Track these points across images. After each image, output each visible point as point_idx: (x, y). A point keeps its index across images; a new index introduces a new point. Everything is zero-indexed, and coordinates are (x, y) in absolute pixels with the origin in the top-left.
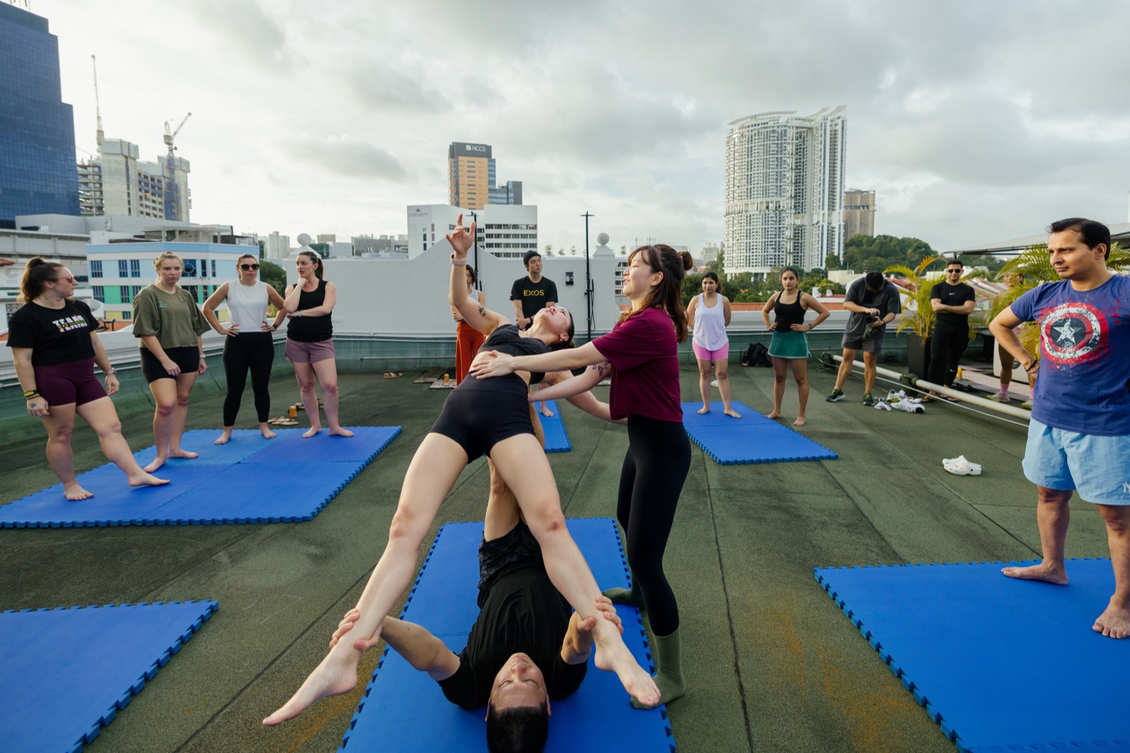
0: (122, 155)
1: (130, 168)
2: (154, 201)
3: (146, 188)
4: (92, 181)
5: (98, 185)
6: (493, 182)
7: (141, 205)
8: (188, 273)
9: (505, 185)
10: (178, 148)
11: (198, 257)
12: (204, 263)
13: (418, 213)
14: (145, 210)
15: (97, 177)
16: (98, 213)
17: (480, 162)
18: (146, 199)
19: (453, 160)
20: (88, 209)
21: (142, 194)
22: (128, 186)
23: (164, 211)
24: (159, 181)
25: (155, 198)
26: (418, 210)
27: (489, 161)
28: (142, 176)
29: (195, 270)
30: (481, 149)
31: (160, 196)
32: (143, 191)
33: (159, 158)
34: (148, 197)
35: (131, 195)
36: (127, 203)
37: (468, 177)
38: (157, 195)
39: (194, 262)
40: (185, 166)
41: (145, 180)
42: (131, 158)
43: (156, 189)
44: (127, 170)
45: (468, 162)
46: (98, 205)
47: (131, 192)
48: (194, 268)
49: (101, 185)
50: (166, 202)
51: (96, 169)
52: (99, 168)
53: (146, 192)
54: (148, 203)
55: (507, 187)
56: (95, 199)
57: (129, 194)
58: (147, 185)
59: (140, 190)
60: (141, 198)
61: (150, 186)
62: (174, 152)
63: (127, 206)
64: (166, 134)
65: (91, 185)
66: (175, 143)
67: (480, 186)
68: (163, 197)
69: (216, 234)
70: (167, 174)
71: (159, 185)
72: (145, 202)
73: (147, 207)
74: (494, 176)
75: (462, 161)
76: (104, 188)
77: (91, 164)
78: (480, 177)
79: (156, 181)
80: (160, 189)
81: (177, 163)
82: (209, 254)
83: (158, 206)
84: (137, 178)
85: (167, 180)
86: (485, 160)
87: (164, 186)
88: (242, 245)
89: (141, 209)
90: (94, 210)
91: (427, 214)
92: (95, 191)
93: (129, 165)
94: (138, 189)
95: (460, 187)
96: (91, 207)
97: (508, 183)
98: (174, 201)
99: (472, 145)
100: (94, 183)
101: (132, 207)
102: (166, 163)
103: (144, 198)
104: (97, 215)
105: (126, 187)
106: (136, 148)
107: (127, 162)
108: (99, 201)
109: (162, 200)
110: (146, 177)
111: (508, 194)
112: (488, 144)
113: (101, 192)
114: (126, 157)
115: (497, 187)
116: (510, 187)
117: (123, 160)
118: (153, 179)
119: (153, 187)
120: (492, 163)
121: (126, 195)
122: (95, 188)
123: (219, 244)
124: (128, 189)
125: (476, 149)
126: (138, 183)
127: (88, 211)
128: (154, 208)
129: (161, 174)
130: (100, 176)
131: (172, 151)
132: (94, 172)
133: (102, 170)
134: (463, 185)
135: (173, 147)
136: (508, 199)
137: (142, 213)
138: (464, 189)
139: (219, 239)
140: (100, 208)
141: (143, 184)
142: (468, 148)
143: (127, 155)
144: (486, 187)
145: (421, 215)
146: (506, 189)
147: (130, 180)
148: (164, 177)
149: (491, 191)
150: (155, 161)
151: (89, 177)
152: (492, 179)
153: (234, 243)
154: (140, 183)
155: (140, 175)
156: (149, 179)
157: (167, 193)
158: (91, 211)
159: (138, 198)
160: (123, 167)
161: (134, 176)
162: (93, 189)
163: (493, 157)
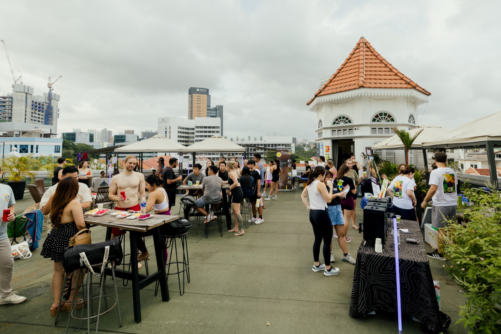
0: (25, 93)
1: (28, 99)
2: (39, 115)
3: (36, 108)
4: (8, 104)
5: (10, 107)
6: (209, 106)
7: (32, 116)
8: (24, 151)
9: (215, 107)
10: (54, 90)
11: (29, 144)
12: (32, 146)
13: (163, 121)
14: (34, 119)
15: (10, 103)
16: (9, 120)
17: (203, 97)
18: (35, 113)
19: (190, 95)
20: (4, 118)
21: (33, 111)
22: (26, 107)
23: (44, 119)
24: (43, 105)
25: (39, 113)
26: (163, 120)
27: (207, 96)
28: (34, 103)
29: (27, 150)
30: (204, 90)
31: (43, 112)
32: (34, 109)
33: (44, 94)
34: (36, 112)
35: (27, 111)
36: (24, 115)
37: (197, 103)
38: (41, 112)
39: (27, 146)
40: (58, 99)
41: (35, 104)
42: (29, 94)
43: (41, 108)
44: (26, 99)
45: (197, 96)
46: (9, 116)
47: (27, 110)
48: (27, 149)
49: (12, 106)
50: (45, 115)
51: (10, 99)
52: (12, 98)
53: (36, 110)
54: (36, 115)
55: (216, 108)
56: (8, 113)
57: (26, 111)
58: (36, 107)
59: (32, 109)
60: (32, 113)
61: (38, 107)
62: (52, 91)
63: (24, 117)
64: (49, 83)
65: (7, 107)
66: (53, 87)
67: (203, 107)
68: (44, 112)
69: (42, 133)
70: (47, 101)
71: (43, 107)
72: (34, 115)
73: (35, 117)
74: (210, 103)
75: (195, 96)
76: (13, 108)
77: (8, 97)
78: (203, 104)
79: (41, 105)
80: (43, 108)
81: (53, 96)
82: (35, 142)
83: (41, 117)
84: (31, 103)
85: (47, 104)
86: (206, 95)
87: (45, 107)
88: (53, 138)
89: (32, 118)
90: (7, 118)
91: (167, 121)
92: (8, 109)
93: (28, 97)
94: (31, 109)
95: (193, 108)
96: (6, 117)
97: (216, 106)
98: (49, 114)
99: (199, 88)
100: (9, 106)
101: (27, 117)
102: (47, 96)
103: (34, 113)
104: (8, 121)
105: (24, 107)
106: (32, 89)
107: (27, 96)
108: (10, 114)
109: (44, 114)
110: (36, 103)
111: (216, 111)
112: (207, 88)
113: (12, 110)
114: (27, 94)
115: (211, 108)
116: (217, 108)
117: (25, 95)
118: (39, 104)
119: (39, 108)
120: (209, 97)
121: (25, 111)
122: (9, 108)
123: (42, 138)
124: (26, 109)
125: (201, 90)
126: (31, 106)
127: (4, 119)
128: (39, 118)
129: (44, 101)
130: (12, 102)
131: (51, 90)
132: (9, 100)
133: (13, 99)
134: (194, 107)
135: (52, 89)
136: (216, 114)
137: (32, 120)
138: (195, 109)
139: (43, 135)
140: (10, 118)
141: (34, 106)
142: (198, 90)
143: (27, 92)
144: (206, 108)
145: (165, 122)
146: (216, 109)
147: (28, 104)
148: (46, 103)
149: (208, 110)
150: (42, 95)
151: (6, 103)
152: (209, 104)
153: (50, 137)
154: (32, 105)
155: (33, 102)
156: (38, 104)
157: (46, 111)
158: (5, 119)
159: (31, 113)
160: (24, 98)
161: (29, 103)
162: (8, 108)
163: (209, 94)
